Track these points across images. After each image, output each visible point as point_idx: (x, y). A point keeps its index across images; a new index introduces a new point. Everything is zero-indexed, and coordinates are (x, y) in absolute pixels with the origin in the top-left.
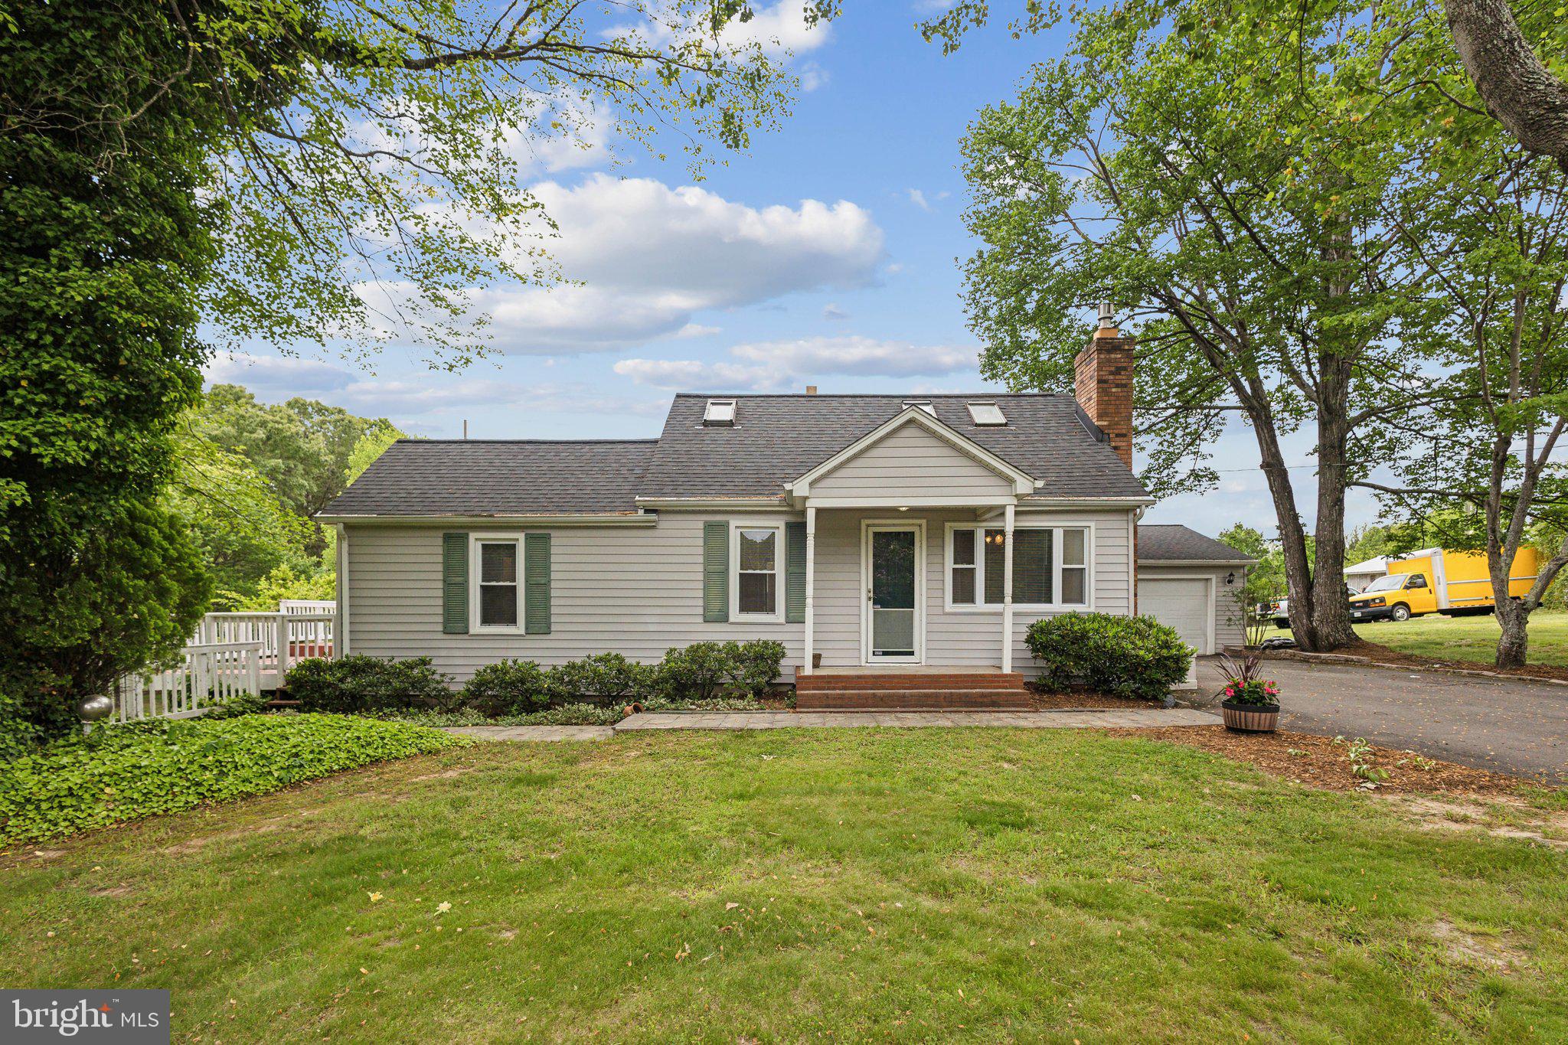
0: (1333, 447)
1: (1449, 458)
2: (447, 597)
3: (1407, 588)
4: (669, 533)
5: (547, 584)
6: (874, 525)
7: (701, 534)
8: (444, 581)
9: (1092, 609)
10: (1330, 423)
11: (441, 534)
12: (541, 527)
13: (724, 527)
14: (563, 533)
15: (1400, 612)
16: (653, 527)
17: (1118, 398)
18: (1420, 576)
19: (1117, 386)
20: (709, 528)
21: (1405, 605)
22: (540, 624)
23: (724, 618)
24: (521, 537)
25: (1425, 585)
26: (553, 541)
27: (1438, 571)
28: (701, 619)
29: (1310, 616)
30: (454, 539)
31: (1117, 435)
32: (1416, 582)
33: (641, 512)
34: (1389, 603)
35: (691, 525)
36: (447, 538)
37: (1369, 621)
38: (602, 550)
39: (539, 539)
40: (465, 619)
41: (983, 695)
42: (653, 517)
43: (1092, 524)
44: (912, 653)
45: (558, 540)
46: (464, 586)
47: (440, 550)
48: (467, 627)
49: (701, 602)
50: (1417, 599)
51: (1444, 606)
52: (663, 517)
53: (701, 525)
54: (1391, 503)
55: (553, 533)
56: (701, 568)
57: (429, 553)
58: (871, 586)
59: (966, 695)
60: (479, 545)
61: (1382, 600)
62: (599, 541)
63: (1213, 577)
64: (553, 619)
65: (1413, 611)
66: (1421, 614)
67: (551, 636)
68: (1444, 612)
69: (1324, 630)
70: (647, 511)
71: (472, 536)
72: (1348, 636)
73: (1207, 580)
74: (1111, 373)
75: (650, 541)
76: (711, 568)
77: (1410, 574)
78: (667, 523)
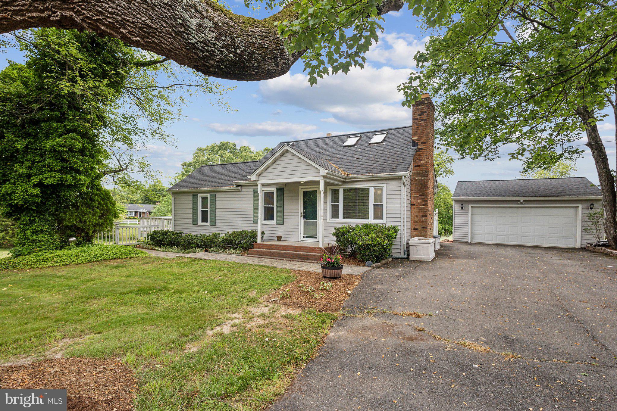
2: (193, 214)
4: (245, 193)
5: (215, 210)
6: (304, 188)
7: (252, 193)
8: (193, 209)
9: (385, 222)
11: (192, 195)
12: (213, 192)
14: (219, 194)
16: (239, 191)
17: (422, 126)
19: (422, 120)
20: (255, 191)
22: (213, 222)
24: (209, 195)
28: (252, 222)
30: (195, 196)
31: (422, 143)
33: (235, 186)
35: (250, 190)
36: (193, 196)
38: (228, 199)
39: (213, 194)
40: (198, 221)
41: (304, 255)
42: (239, 188)
43: (385, 185)
44: (316, 238)
45: (217, 196)
46: (196, 210)
47: (192, 199)
48: (198, 223)
49: (252, 216)
52: (243, 188)
53: (252, 190)
55: (217, 194)
56: (252, 205)
57: (189, 199)
58: (302, 211)
59: (299, 254)
60: (200, 197)
62: (228, 196)
63: (580, 205)
64: (217, 221)
67: (216, 226)
70: (237, 186)
71: (199, 195)
73: (577, 207)
74: (419, 115)
75: (238, 196)
76: (255, 204)
78: (244, 189)
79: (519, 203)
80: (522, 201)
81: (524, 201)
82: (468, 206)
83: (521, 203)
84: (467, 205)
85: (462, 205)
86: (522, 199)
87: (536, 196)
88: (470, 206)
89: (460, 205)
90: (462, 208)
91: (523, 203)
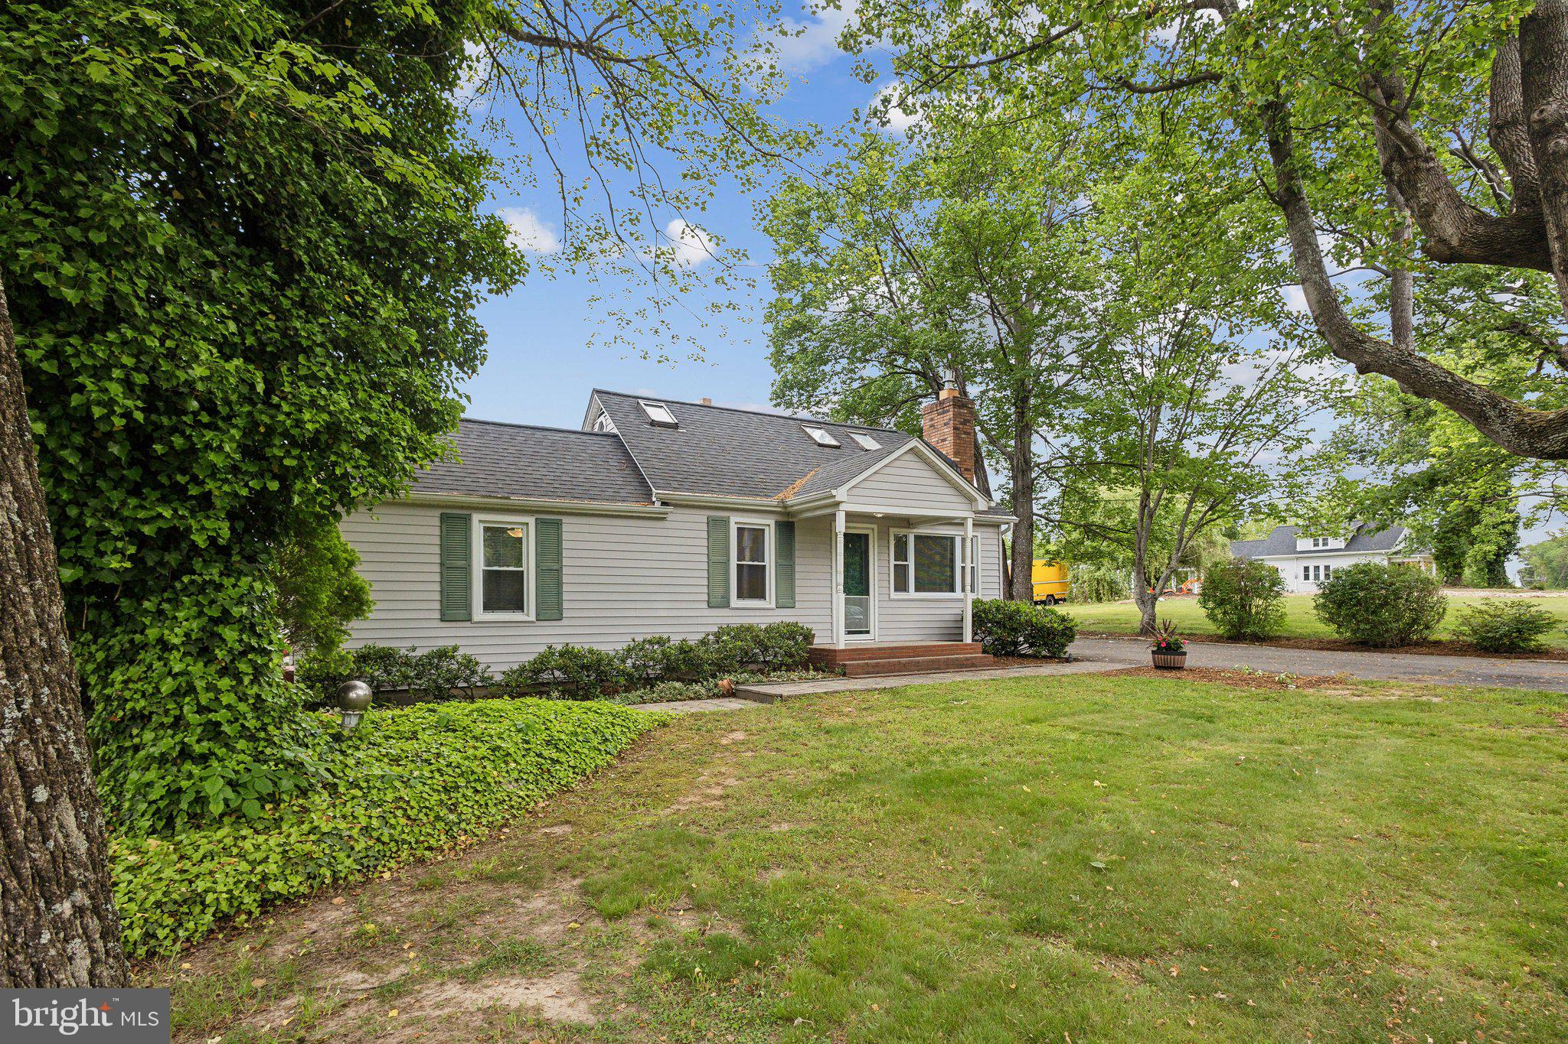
2: (444, 582)
4: (677, 524)
5: (559, 571)
7: (705, 527)
8: (442, 564)
11: (438, 513)
13: (726, 522)
14: (576, 520)
16: (663, 519)
20: (712, 523)
22: (551, 609)
23: (726, 604)
24: (531, 521)
26: (565, 528)
28: (705, 605)
30: (454, 521)
31: (965, 470)
33: (658, 504)
35: (697, 518)
36: (445, 518)
39: (550, 526)
40: (468, 606)
42: (668, 510)
43: (979, 535)
44: (868, 632)
45: (569, 525)
46: (467, 570)
47: (437, 531)
48: (470, 614)
49: (705, 590)
52: (675, 510)
53: (705, 519)
55: (565, 519)
56: (705, 558)
57: (427, 530)
60: (484, 527)
62: (613, 530)
64: (568, 605)
67: (564, 622)
70: (664, 504)
71: (476, 518)
75: (665, 532)
76: (714, 559)
78: (675, 516)
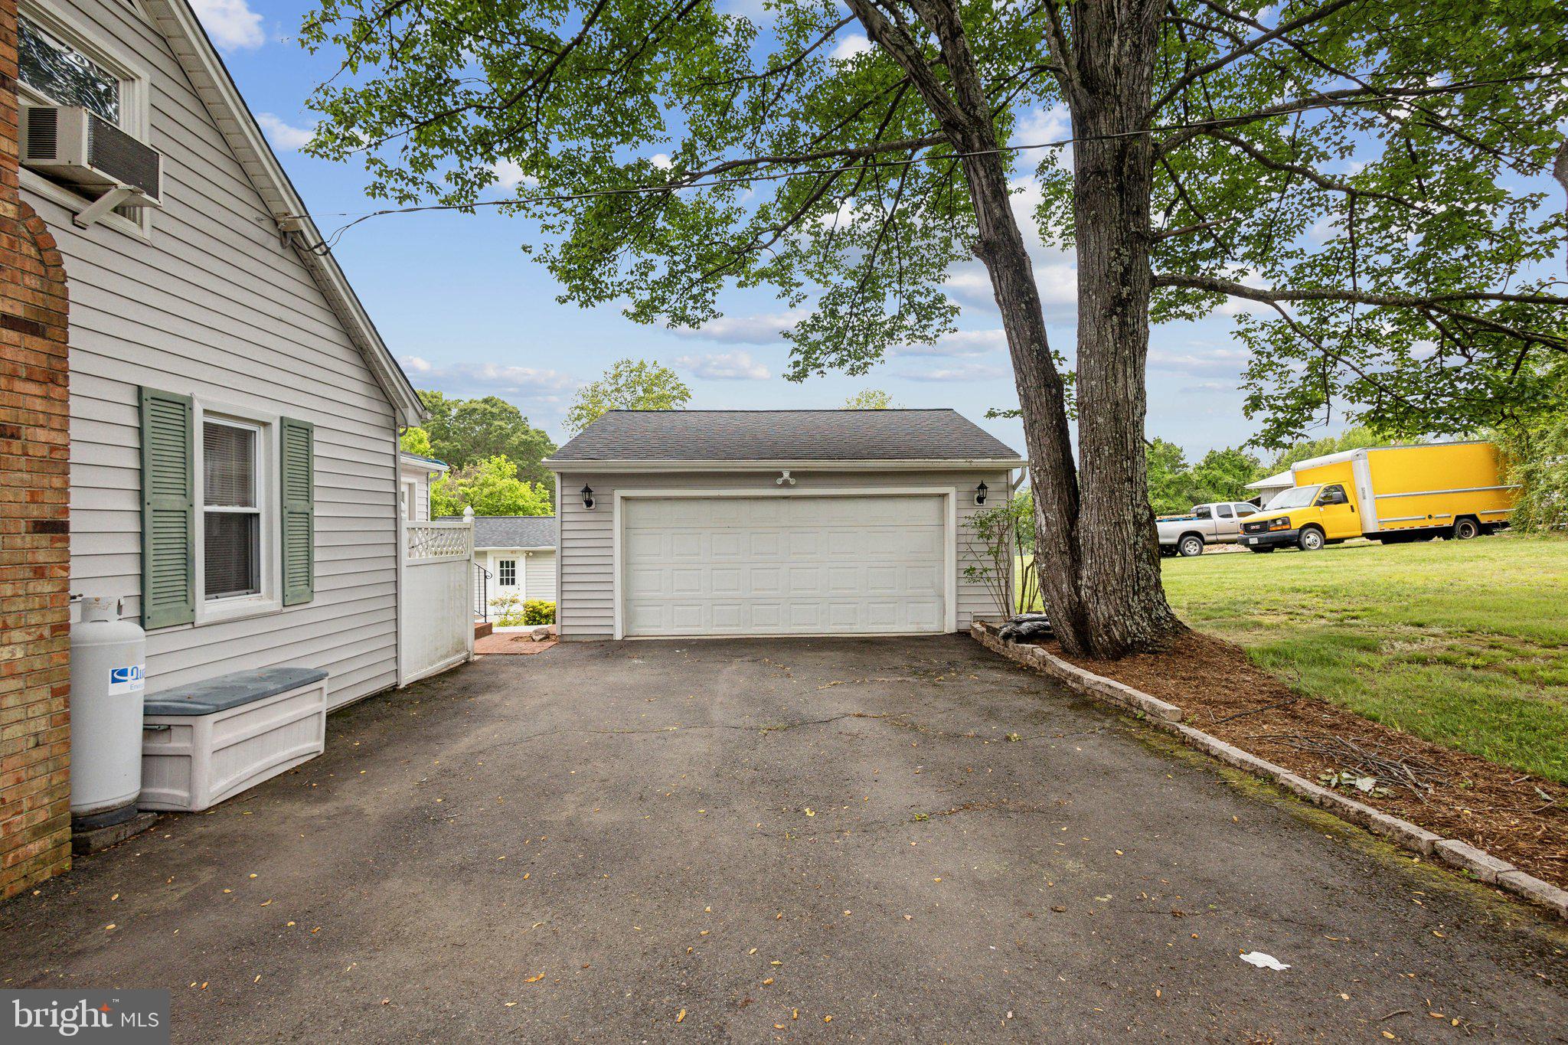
0: (1100, 172)
1: (1382, 250)
3: (1320, 504)
10: (1093, 114)
15: (1312, 538)
18: (1339, 488)
21: (1317, 527)
25: (1345, 500)
27: (1363, 480)
29: (1075, 576)
32: (1334, 496)
34: (1296, 524)
37: (1270, 550)
50: (1334, 520)
51: (1372, 528)
54: (1270, 348)
61: (1286, 521)
63: (951, 491)
65: (1329, 536)
66: (1340, 540)
68: (1371, 536)
69: (1101, 611)
72: (1156, 623)
73: (943, 496)
77: (1324, 485)
79: (780, 481)
80: (786, 475)
81: (793, 474)
82: (612, 495)
83: (786, 484)
84: (607, 491)
85: (587, 490)
86: (786, 466)
87: (829, 458)
88: (619, 493)
89: (578, 490)
90: (589, 503)
91: (792, 481)
